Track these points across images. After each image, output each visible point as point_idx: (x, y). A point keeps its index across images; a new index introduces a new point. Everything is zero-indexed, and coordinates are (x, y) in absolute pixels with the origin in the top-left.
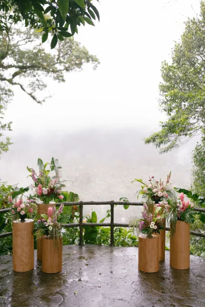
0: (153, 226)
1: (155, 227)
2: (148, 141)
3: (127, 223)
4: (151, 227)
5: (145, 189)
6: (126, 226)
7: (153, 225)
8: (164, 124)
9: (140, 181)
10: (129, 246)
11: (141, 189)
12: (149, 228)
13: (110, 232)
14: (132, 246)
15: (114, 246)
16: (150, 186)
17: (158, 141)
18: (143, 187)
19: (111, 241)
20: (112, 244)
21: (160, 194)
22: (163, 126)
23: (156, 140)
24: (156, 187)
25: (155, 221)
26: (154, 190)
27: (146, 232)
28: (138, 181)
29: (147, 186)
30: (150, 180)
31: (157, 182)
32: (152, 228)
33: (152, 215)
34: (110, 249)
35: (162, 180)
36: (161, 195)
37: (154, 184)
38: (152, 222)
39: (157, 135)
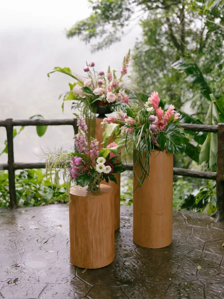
0: (101, 167)
1: (107, 170)
2: (71, 34)
3: (43, 161)
4: (97, 169)
5: (78, 88)
6: (41, 166)
7: (102, 164)
8: (95, 5)
9: (66, 72)
10: (47, 203)
11: (69, 90)
12: (94, 171)
13: (8, 180)
14: (53, 203)
15: (18, 207)
16: (87, 82)
17: (85, 33)
18: (71, 86)
19: (11, 198)
20: (13, 204)
21: (110, 97)
22: (94, 8)
23: (83, 32)
24: (100, 84)
25: (106, 155)
26: (97, 91)
27: (87, 182)
28: (63, 71)
29: (82, 83)
30: (87, 70)
31: (102, 74)
32: (100, 171)
33: (97, 143)
34: (8, 215)
35: (111, 70)
36: (114, 99)
37: (97, 79)
38: (99, 159)
39: (85, 24)
